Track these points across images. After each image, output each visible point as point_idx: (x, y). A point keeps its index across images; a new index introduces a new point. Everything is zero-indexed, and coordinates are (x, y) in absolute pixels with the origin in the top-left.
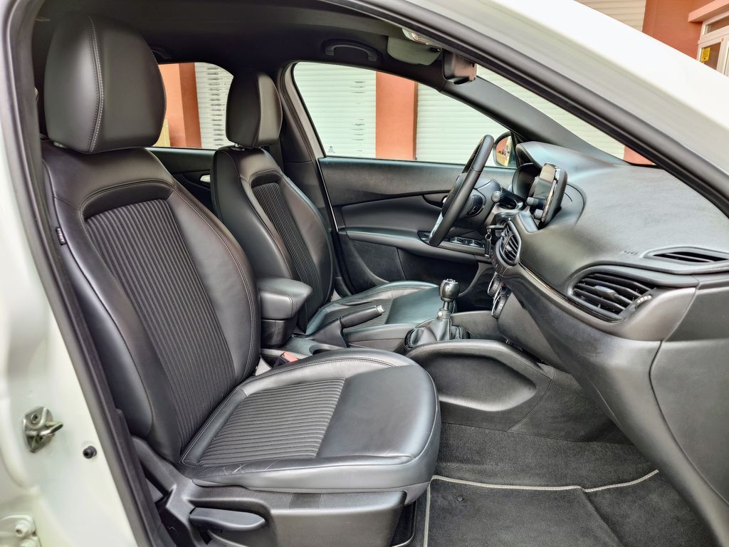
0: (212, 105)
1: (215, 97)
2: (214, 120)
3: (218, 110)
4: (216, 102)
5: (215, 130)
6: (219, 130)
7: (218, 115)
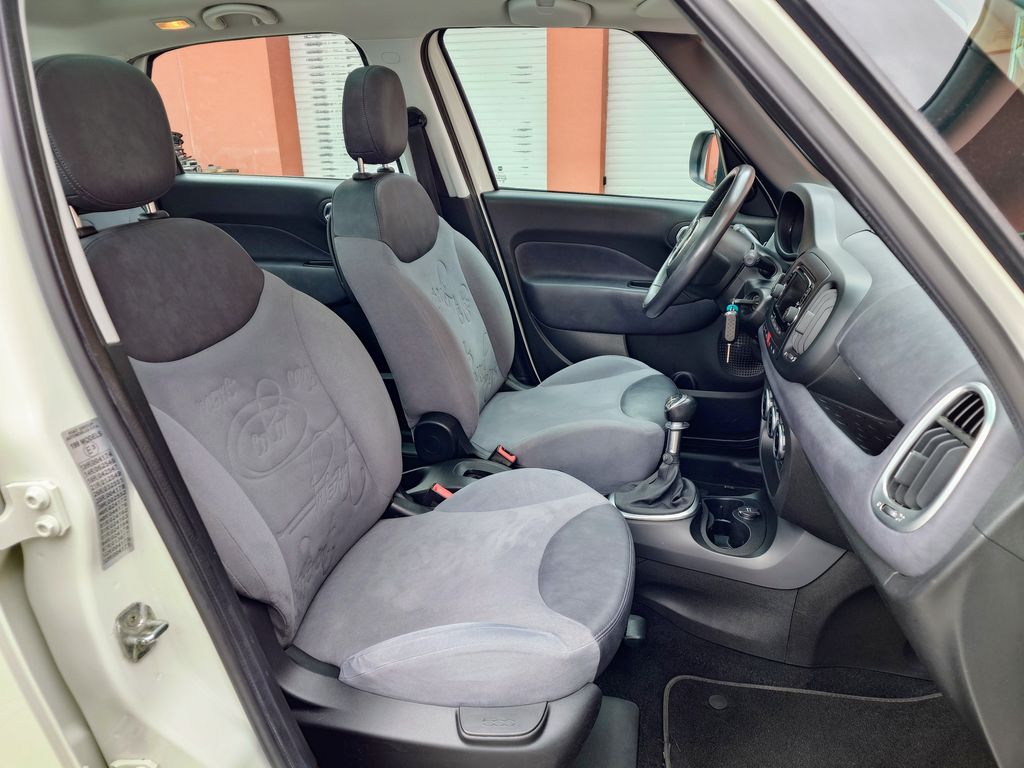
0: (316, 105)
1: (320, 93)
2: (319, 127)
3: (324, 112)
4: (320, 101)
5: (321, 141)
6: (327, 141)
7: (325, 119)
